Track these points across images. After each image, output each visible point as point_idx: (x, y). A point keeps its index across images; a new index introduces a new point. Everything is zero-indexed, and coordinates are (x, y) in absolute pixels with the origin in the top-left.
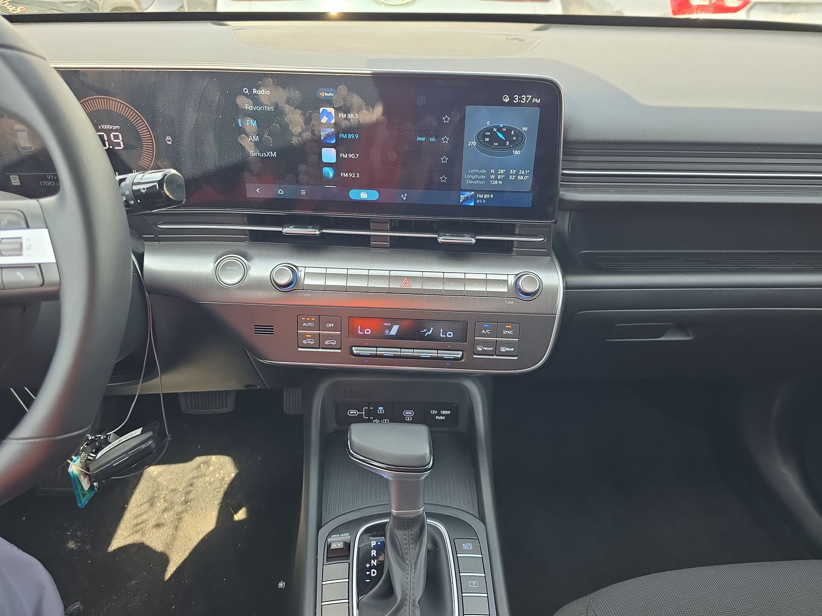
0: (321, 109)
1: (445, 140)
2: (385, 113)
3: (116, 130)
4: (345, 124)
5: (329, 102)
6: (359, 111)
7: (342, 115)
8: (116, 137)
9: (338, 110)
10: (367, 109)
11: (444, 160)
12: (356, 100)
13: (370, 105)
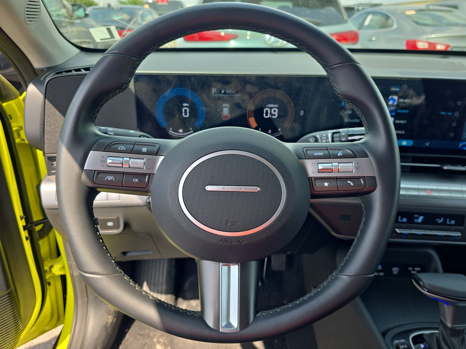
0: (390, 97)
1: (457, 114)
2: (426, 99)
3: (276, 108)
4: (402, 105)
5: (395, 93)
6: (412, 98)
7: (401, 100)
8: (275, 111)
9: (400, 97)
10: (417, 97)
11: (454, 124)
12: (411, 92)
13: (418, 94)
